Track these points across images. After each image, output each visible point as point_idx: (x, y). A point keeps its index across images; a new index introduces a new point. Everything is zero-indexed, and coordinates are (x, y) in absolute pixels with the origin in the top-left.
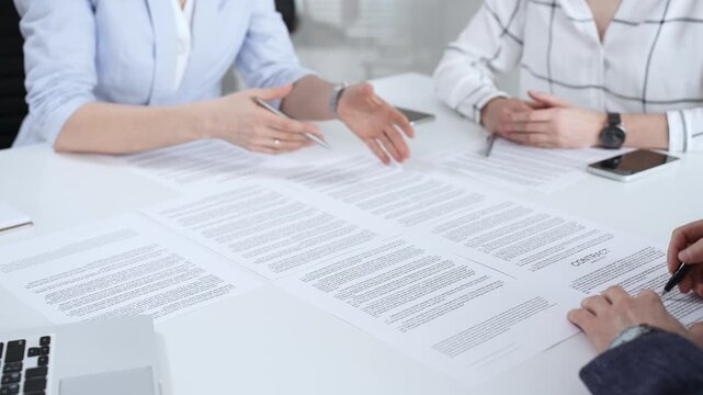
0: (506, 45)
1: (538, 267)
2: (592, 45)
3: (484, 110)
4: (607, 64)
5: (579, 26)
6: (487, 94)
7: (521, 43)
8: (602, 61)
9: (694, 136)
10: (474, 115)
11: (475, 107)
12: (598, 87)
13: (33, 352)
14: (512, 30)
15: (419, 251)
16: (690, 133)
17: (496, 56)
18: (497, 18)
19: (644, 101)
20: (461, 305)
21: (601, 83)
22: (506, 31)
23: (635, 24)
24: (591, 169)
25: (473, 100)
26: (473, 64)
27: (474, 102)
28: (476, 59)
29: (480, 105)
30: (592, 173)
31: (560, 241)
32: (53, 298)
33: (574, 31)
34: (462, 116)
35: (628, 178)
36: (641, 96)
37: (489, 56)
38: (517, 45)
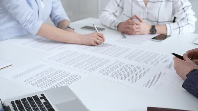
0: (119, 9)
1: (155, 64)
2: (144, 8)
3: (118, 27)
4: (148, 13)
5: (140, 3)
6: (118, 22)
7: (123, 8)
8: (146, 12)
9: (173, 30)
10: (115, 28)
11: (115, 26)
12: (145, 19)
13: (41, 98)
14: (120, 5)
15: (124, 63)
16: (172, 29)
17: (116, 12)
18: (116, 2)
19: (158, 22)
20: (143, 75)
21: (147, 18)
22: (119, 5)
23: (154, 2)
24: (152, 39)
25: (114, 24)
26: (110, 14)
27: (115, 25)
28: (111, 13)
29: (117, 26)
30: (153, 41)
31: (157, 58)
32: (34, 84)
33: (139, 5)
34: (111, 29)
35: (162, 41)
36: (157, 21)
37: (114, 12)
38: (121, 9)
